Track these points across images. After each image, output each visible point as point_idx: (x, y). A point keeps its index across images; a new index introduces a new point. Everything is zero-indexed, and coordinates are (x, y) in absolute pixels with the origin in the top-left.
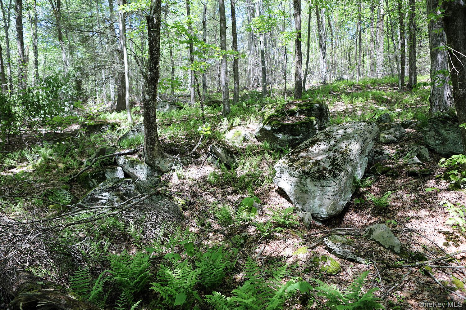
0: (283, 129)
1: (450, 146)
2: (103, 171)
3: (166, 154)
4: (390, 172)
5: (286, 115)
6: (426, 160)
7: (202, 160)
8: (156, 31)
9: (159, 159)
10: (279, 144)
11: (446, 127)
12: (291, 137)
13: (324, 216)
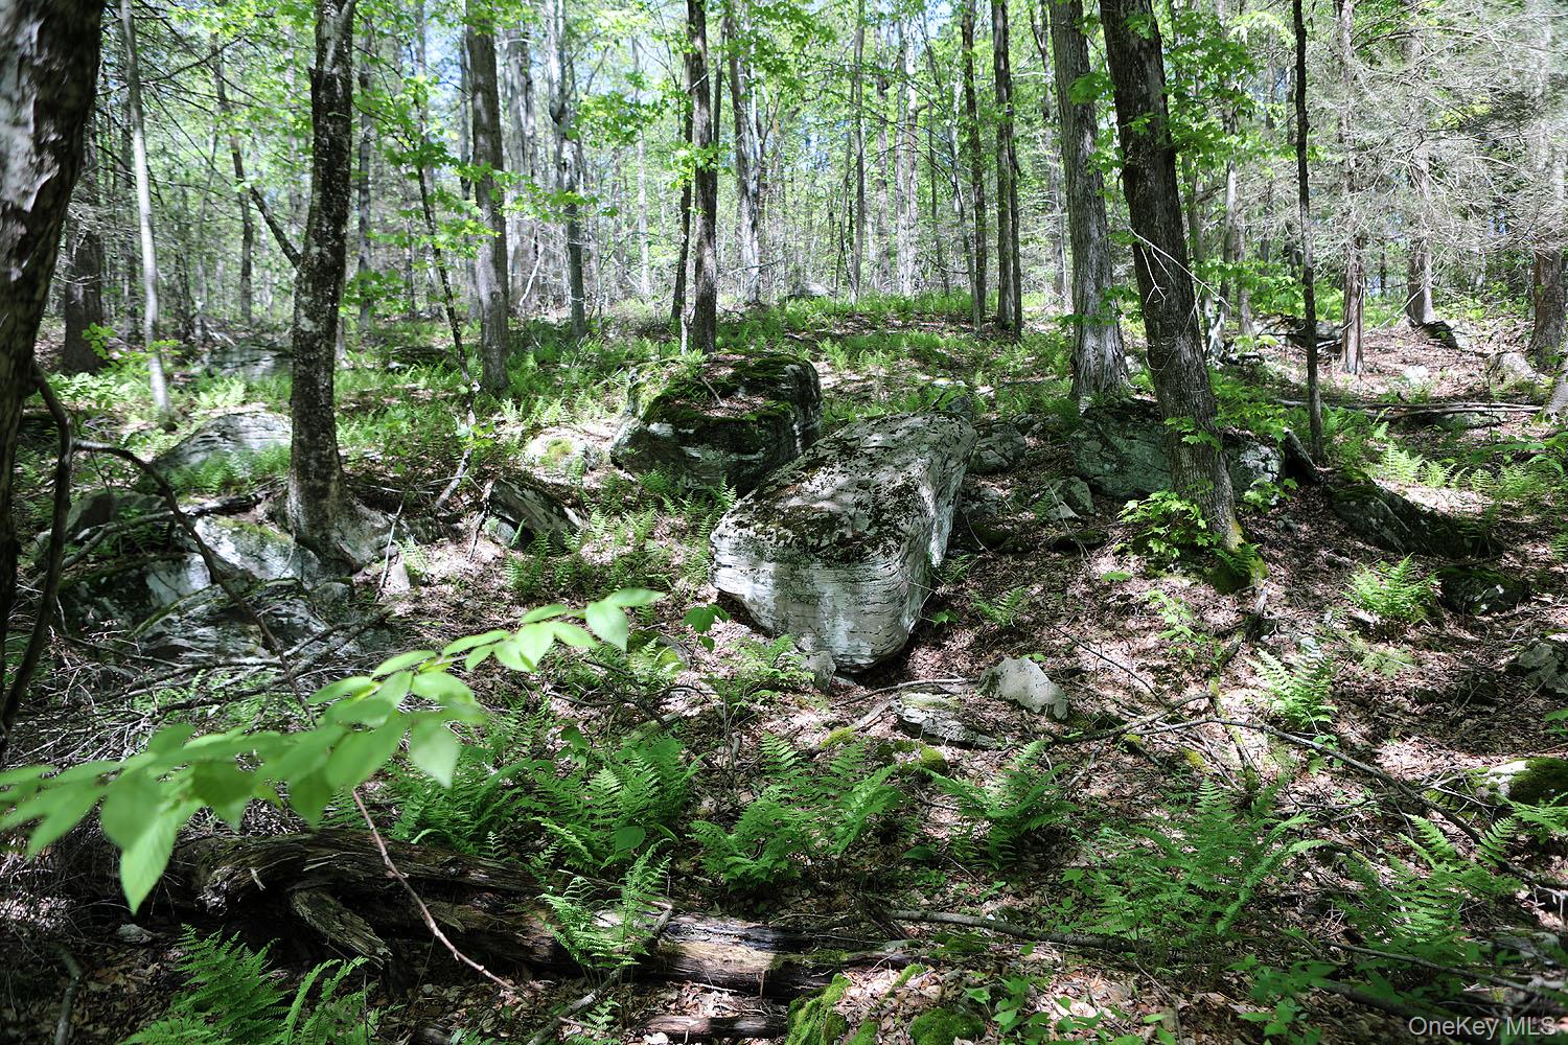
0: (710, 433)
1: (1136, 477)
2: (139, 568)
3: (365, 510)
4: (1009, 543)
5: (711, 394)
6: (1085, 512)
7: (468, 528)
8: (343, 119)
9: (343, 524)
10: (698, 477)
11: (1124, 428)
12: (734, 457)
13: (863, 662)
